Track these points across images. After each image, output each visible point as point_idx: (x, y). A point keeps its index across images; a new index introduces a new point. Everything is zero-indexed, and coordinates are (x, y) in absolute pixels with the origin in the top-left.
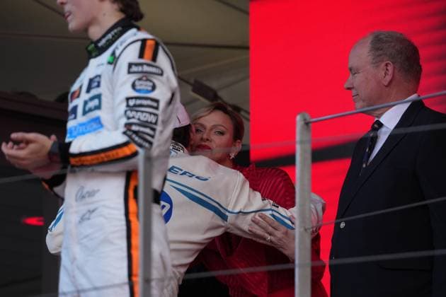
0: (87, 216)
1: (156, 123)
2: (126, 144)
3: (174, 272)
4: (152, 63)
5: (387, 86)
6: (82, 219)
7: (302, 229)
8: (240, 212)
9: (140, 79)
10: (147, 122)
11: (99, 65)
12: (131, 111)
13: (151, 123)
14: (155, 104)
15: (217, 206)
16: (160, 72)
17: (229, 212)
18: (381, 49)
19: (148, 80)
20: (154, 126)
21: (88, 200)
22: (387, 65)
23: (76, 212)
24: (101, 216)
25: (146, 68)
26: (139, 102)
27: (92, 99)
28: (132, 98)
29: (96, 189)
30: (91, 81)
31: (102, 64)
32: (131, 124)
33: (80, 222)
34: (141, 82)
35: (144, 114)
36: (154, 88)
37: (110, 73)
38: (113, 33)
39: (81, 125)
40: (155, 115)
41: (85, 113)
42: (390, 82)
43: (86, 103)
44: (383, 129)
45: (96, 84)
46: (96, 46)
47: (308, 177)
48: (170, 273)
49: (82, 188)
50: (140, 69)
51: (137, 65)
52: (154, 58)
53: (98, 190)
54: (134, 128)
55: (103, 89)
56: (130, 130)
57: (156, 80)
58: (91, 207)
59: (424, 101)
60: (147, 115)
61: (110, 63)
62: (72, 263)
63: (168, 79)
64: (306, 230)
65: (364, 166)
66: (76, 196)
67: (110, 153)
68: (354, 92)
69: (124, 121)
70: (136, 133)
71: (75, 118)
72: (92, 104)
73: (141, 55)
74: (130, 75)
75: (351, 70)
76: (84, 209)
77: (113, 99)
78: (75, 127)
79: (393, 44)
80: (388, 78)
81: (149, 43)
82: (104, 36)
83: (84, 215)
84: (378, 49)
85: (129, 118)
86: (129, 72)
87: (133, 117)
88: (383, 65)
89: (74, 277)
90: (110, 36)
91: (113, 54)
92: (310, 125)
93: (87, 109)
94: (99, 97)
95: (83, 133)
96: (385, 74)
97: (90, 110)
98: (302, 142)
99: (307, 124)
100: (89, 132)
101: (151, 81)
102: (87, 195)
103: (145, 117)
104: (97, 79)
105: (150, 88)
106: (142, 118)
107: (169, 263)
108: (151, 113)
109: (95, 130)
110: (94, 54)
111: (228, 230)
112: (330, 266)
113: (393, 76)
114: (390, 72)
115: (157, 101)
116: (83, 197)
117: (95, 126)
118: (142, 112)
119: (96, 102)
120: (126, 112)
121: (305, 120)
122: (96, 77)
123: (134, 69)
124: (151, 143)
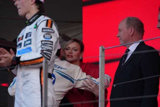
0: (26, 83)
1: (52, 50)
2: (41, 58)
3: (57, 103)
4: (51, 28)
5: (131, 36)
6: (24, 84)
7: (102, 88)
8: (78, 80)
9: (46, 34)
10: (49, 50)
11: (30, 29)
12: (43, 45)
13: (50, 50)
14: (52, 43)
15: (71, 78)
16: (53, 32)
17: (75, 80)
18: (130, 23)
19: (49, 34)
20: (51, 51)
21: (26, 77)
22: (132, 29)
23: (22, 81)
24: (32, 83)
25: (48, 30)
26: (46, 42)
27: (28, 41)
28: (43, 41)
29: (29, 73)
30: (27, 34)
31: (32, 28)
32: (43, 50)
33: (23, 85)
34: (47, 35)
35: (48, 47)
36: (51, 37)
37: (35, 31)
38: (35, 17)
39: (23, 50)
40: (52, 47)
41: (25, 45)
42: (133, 35)
43: (25, 42)
44: (130, 52)
45: (29, 35)
46: (29, 21)
47: (103, 69)
48: (55, 104)
49: (24, 73)
50: (46, 30)
51: (45, 29)
52: (51, 27)
53: (30, 74)
54: (45, 52)
55: (32, 37)
56: (43, 52)
57: (52, 35)
58: (28, 80)
59: (144, 42)
60: (49, 47)
61: (35, 28)
62: (20, 100)
63: (56, 34)
64: (103, 88)
65: (122, 64)
66: (22, 75)
67: (35, 61)
68: (120, 38)
69: (40, 49)
70: (45, 53)
71: (21, 47)
72: (27, 43)
73: (47, 25)
74: (43, 33)
75: (119, 30)
76: (25, 80)
77: (36, 41)
78: (21, 51)
79: (134, 21)
80: (132, 33)
81: (49, 21)
82: (32, 18)
83: (25, 82)
84: (129, 23)
85: (42, 48)
86: (42, 31)
87: (44, 48)
88: (130, 28)
89: (21, 105)
90: (34, 18)
91: (36, 24)
92: (105, 50)
93: (26, 44)
94: (30, 40)
95: (24, 53)
96: (131, 32)
97: (27, 45)
98: (101, 56)
99: (103, 50)
100: (26, 52)
101: (50, 35)
102: (26, 75)
103: (48, 48)
104: (30, 34)
105: (50, 38)
106: (47, 48)
107: (55, 99)
108: (50, 47)
109: (29, 52)
110: (28, 24)
111: (75, 87)
112: (110, 101)
113: (134, 32)
114: (133, 31)
115: (52, 42)
116: (24, 76)
117: (28, 50)
118: (47, 46)
119: (29, 42)
120: (41, 46)
121: (102, 48)
122: (29, 33)
123: (44, 30)
124: (50, 57)
